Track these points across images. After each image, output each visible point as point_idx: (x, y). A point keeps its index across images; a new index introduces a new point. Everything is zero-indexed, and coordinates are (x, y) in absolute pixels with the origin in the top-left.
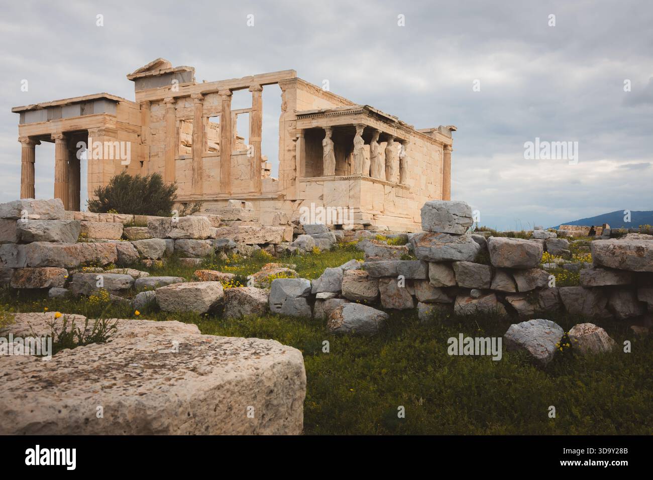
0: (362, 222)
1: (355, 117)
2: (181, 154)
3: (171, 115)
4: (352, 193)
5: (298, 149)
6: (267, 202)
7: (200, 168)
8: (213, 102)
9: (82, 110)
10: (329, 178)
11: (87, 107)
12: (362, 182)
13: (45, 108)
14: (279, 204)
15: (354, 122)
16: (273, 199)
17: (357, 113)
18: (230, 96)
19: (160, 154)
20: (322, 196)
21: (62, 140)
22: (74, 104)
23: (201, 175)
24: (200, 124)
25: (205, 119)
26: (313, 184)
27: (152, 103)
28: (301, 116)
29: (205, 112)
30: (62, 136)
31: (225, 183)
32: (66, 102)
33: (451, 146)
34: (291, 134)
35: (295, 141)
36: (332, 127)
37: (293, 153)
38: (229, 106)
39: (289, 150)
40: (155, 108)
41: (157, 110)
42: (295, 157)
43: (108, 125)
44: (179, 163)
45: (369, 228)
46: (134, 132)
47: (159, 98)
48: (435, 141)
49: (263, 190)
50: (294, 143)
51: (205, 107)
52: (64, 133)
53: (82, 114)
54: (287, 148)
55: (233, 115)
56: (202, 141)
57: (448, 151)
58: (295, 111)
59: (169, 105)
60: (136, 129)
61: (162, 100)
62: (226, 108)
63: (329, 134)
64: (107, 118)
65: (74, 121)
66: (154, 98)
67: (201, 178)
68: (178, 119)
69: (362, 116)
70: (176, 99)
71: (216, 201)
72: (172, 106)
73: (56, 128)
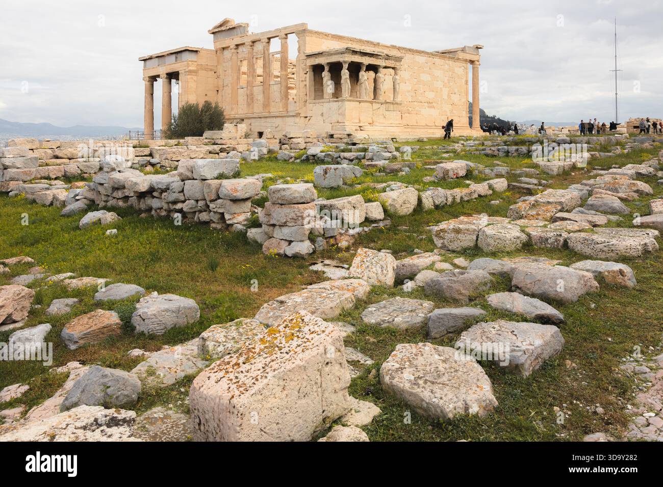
0: (346, 133)
1: (341, 56)
2: (241, 84)
3: (234, 57)
4: (340, 111)
5: (308, 79)
6: (290, 118)
7: (252, 94)
8: (259, 47)
9: (176, 58)
10: (326, 101)
11: (179, 55)
12: (347, 103)
13: (157, 57)
14: (297, 120)
15: (341, 60)
16: (293, 116)
17: (342, 53)
18: (268, 42)
19: (229, 85)
20: (322, 114)
21: (166, 78)
22: (172, 54)
23: (252, 99)
24: (252, 63)
25: (254, 59)
26: (317, 104)
27: (224, 49)
28: (309, 56)
29: (254, 54)
30: (165, 76)
31: (266, 105)
32: (166, 53)
33: (478, 61)
34: (303, 69)
35: (306, 74)
36: (328, 63)
37: (305, 83)
38: (268, 50)
39: (302, 81)
40: (226, 52)
41: (227, 53)
42: (306, 85)
43: (190, 68)
44: (240, 91)
45: (352, 136)
46: (211, 70)
47: (227, 45)
48: (458, 59)
49: (289, 109)
50: (305, 75)
51: (254, 51)
52: (167, 74)
53: (176, 61)
54: (301, 79)
55: (271, 56)
56: (253, 75)
57: (475, 66)
58: (304, 53)
59: (233, 51)
60: (213, 68)
61: (229, 47)
62: (266, 52)
63: (327, 68)
64: (190, 63)
65: (171, 65)
66: (224, 46)
67: (253, 102)
68: (239, 60)
69: (346, 55)
70: (237, 46)
71: (260, 118)
72: (235, 51)
73: (163, 70)
